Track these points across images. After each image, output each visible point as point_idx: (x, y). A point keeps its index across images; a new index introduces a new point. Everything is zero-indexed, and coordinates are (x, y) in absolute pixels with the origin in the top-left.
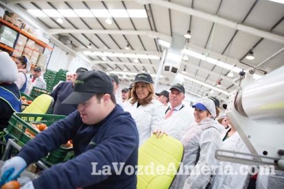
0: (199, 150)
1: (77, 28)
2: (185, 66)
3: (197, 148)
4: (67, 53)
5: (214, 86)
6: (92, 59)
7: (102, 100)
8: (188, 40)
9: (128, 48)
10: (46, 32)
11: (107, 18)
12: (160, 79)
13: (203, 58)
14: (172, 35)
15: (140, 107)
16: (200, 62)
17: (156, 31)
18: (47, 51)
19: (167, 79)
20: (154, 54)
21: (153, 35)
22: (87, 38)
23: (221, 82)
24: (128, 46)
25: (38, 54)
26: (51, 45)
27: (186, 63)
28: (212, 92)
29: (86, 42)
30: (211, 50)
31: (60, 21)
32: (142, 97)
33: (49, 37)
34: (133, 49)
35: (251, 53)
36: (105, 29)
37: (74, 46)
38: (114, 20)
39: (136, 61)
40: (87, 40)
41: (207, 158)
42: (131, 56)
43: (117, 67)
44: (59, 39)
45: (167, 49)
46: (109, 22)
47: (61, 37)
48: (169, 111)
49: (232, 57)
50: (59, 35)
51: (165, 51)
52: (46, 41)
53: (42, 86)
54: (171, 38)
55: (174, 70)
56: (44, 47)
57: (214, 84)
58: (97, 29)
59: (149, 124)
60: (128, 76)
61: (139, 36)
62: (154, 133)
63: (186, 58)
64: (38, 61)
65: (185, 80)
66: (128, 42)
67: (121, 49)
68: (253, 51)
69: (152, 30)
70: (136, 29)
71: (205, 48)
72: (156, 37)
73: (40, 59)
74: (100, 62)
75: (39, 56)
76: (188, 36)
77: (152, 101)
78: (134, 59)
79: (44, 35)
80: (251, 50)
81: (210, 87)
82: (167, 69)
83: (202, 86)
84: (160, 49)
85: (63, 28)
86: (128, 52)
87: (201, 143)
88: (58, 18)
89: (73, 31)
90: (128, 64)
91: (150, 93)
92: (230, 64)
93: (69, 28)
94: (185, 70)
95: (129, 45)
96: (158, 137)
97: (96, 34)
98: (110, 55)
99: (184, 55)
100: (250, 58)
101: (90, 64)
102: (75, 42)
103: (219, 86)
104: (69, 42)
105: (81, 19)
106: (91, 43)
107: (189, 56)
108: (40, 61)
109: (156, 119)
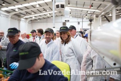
5: (89, 9)
19: (60, 12)
43: (27, 13)
60: (35, 17)
65: (71, 9)
74: (15, 13)
81: (87, 10)
83: (82, 10)
90: (33, 9)
94: (69, 4)
101: (8, 16)
103: (92, 8)
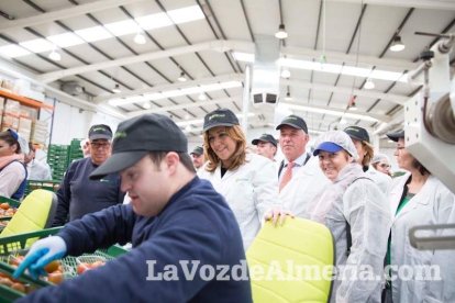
0: (348, 227)
1: (88, 64)
2: (288, 87)
3: (343, 226)
4: (81, 110)
5: (345, 111)
6: (126, 111)
7: (164, 165)
8: (283, 42)
9: (183, 79)
10: (34, 82)
11: (135, 35)
12: (249, 119)
13: (317, 67)
14: (253, 40)
15: (227, 174)
16: (312, 76)
17: (225, 38)
18: (44, 114)
19: (262, 117)
20: (231, 79)
21: (220, 47)
22: (109, 76)
23: (355, 101)
24: (182, 74)
25: (29, 122)
26: (50, 103)
27: (288, 83)
28: (343, 122)
29: (109, 83)
30: (327, 50)
31: (56, 57)
32: (225, 155)
33: (42, 89)
34: (192, 79)
35: (396, 39)
36: (136, 54)
37: (90, 96)
38: (148, 34)
39: (203, 97)
40: (111, 81)
41: (365, 240)
42: (192, 90)
43: (173, 114)
44: (62, 89)
45: (250, 65)
46: (141, 40)
47: (64, 85)
48: (284, 170)
49: (366, 54)
50: (59, 81)
51: (247, 71)
52: (38, 96)
53: (44, 176)
54: (253, 45)
55: (272, 99)
56: (38, 108)
57: (345, 107)
58: (123, 56)
59: (251, 203)
60: (194, 126)
61: (197, 53)
62: (268, 220)
63: (286, 74)
64: (32, 134)
66: (181, 68)
67: (171, 82)
68: (400, 35)
69: (218, 38)
70: (190, 44)
71: (315, 48)
72: (226, 49)
73: (36, 130)
75: (33, 125)
76: (281, 35)
77: (248, 157)
78: (199, 94)
79: (33, 86)
80: (396, 34)
81: (339, 114)
82: (258, 99)
83: (324, 115)
84: (238, 69)
85: (64, 68)
86: (185, 86)
87: (347, 215)
88: (50, 52)
89: (83, 70)
90: (190, 106)
91: (239, 144)
92: (365, 67)
93: (74, 66)
94: (288, 94)
95: (184, 73)
96: (276, 225)
97: (123, 67)
98: (156, 97)
99: (282, 70)
100: (397, 48)
102: (90, 88)
103: (352, 109)
104: (80, 90)
105: (92, 45)
106: (119, 83)
107: (290, 70)
108: (36, 134)
109: (263, 191)
